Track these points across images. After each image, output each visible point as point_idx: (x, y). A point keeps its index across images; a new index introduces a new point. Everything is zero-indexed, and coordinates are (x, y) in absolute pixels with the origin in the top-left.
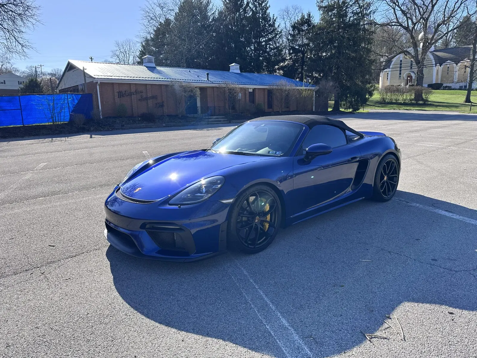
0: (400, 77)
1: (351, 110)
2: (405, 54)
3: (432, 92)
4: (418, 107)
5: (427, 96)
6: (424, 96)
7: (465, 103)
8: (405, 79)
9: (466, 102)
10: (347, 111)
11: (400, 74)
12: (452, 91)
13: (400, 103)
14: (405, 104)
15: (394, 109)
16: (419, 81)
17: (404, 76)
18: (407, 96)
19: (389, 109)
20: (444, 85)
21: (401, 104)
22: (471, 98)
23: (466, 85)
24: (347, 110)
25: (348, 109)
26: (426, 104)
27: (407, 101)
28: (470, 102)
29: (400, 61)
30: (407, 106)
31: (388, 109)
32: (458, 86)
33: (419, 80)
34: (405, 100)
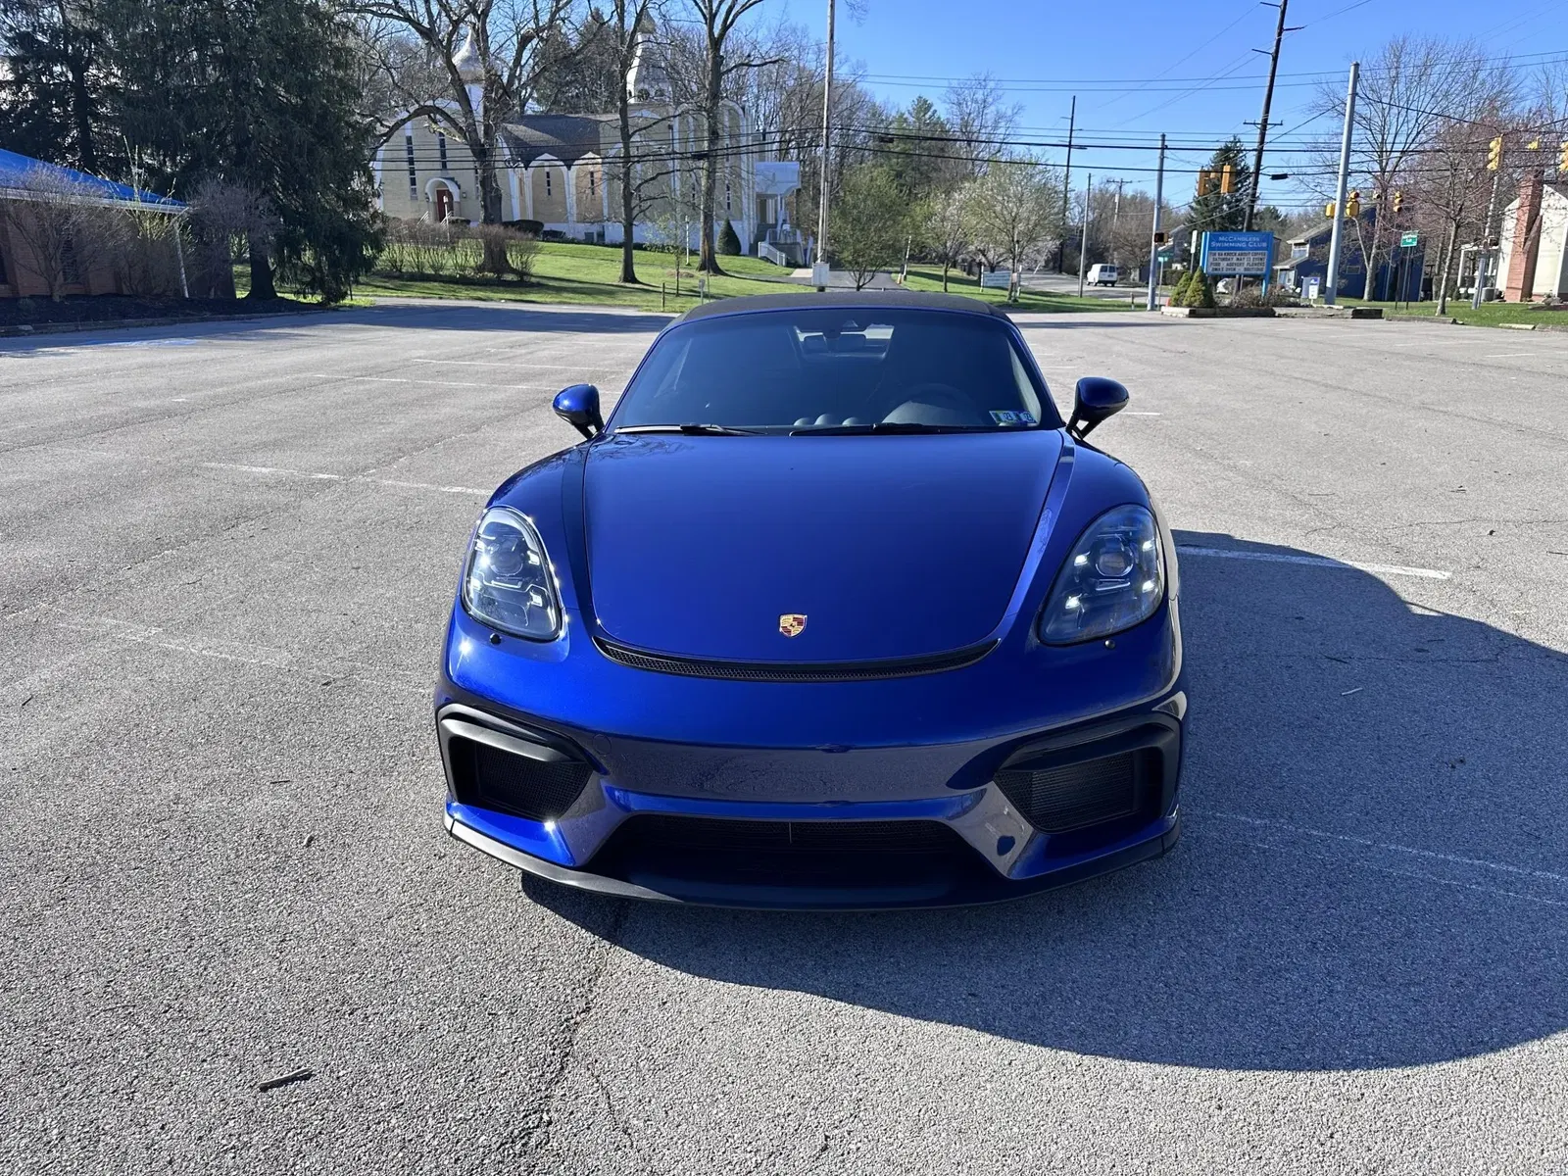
0: (414, 191)
1: (317, 298)
2: (430, 117)
3: (535, 247)
4: (507, 292)
5: (524, 259)
6: (513, 260)
7: (623, 284)
8: (431, 200)
9: (626, 280)
10: (305, 301)
11: (413, 182)
12: (571, 245)
13: (450, 276)
14: (464, 281)
15: (441, 298)
16: (490, 211)
17: (427, 191)
18: (466, 255)
19: (424, 298)
20: (547, 227)
21: (451, 280)
22: (636, 269)
23: (601, 230)
24: (305, 298)
25: (310, 296)
26: (524, 282)
27: (470, 273)
28: (635, 281)
29: (405, 140)
30: (473, 287)
31: (419, 295)
32: (580, 230)
33: (489, 205)
34: (463, 268)
